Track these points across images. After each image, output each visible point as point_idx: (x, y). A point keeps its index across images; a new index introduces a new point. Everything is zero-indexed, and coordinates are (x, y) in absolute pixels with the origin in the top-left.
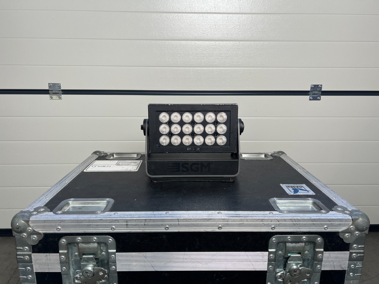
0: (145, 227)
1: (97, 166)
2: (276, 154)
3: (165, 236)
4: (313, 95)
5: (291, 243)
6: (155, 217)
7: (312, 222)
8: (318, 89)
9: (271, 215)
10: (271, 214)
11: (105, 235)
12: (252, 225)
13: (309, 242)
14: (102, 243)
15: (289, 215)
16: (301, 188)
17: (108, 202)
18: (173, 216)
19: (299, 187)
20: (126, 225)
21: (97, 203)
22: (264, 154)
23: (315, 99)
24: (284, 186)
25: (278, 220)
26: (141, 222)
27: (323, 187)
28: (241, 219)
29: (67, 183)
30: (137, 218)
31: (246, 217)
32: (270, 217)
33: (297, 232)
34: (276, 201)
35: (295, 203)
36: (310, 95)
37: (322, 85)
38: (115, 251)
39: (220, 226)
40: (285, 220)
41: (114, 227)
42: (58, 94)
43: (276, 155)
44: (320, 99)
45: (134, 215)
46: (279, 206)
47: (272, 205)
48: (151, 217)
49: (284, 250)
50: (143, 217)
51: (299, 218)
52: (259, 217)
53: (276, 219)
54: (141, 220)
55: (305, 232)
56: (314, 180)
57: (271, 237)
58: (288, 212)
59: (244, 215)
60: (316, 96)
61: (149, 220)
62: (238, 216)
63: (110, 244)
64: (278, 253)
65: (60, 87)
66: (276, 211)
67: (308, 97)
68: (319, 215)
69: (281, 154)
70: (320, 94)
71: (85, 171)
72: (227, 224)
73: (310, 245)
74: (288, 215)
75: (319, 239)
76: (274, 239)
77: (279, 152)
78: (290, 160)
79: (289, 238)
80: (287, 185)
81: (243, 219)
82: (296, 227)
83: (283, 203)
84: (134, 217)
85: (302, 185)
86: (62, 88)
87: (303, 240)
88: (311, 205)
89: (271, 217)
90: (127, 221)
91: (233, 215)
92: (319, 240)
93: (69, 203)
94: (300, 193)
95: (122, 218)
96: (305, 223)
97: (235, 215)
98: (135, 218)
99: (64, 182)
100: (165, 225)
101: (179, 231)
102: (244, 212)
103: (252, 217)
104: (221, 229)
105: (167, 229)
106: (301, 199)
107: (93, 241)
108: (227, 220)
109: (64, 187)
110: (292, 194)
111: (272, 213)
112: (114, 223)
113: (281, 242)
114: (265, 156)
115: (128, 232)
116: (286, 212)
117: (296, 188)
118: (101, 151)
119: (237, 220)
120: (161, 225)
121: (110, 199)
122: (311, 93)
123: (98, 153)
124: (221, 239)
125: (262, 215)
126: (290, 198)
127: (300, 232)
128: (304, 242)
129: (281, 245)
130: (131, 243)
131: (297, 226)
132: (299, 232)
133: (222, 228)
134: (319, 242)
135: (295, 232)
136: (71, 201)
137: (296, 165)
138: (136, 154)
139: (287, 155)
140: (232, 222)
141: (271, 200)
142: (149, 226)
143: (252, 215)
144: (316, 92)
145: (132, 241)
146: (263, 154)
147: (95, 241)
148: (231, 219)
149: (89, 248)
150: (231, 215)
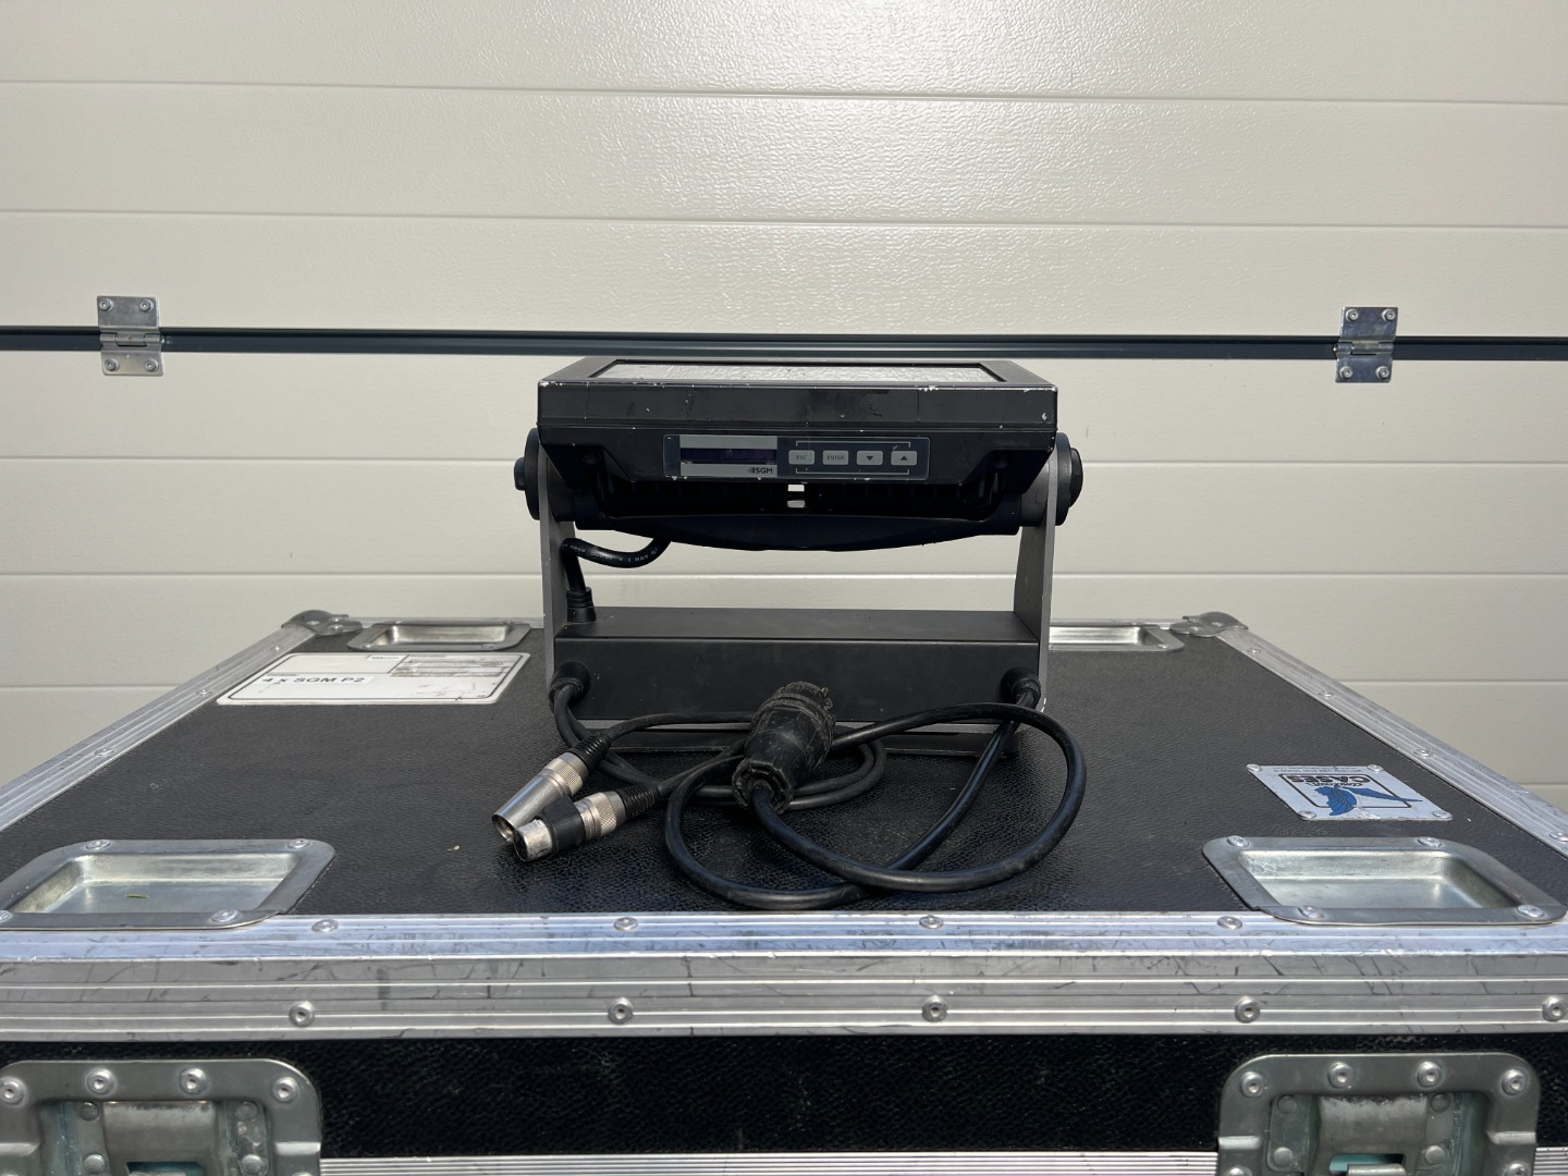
0: (494, 1009)
1: (295, 678)
2: (1197, 625)
3: (613, 1060)
4: (1355, 359)
5: (1349, 1100)
6: (550, 948)
7: (1478, 974)
8: (1380, 330)
9: (1232, 933)
10: (1233, 927)
11: (255, 1056)
12: (1120, 992)
13: (1451, 1096)
14: (240, 1100)
15: (1337, 933)
16: (1365, 786)
17: (300, 859)
18: (658, 942)
19: (1350, 781)
20: (376, 996)
21: (236, 866)
22: (1137, 629)
23: (1363, 375)
24: (1269, 776)
25: (1277, 967)
26: (467, 979)
27: (1479, 777)
28: (1060, 958)
29: (109, 758)
30: (442, 950)
31: (1086, 949)
32: (1225, 945)
33: (1385, 1036)
34: (1246, 853)
35: (1350, 867)
36: (1341, 357)
37: (1395, 310)
38: (317, 1147)
39: (936, 999)
40: (1317, 965)
41: (306, 1006)
42: (143, 351)
43: (1196, 629)
44: (1389, 377)
45: (425, 936)
46: (1268, 882)
47: (1227, 874)
48: (526, 948)
49: (1306, 1142)
50: (481, 947)
51: (1400, 952)
52: (1165, 945)
53: (1265, 957)
54: (470, 967)
55: (1431, 1036)
56: (1422, 743)
57: (1236, 1065)
58: (1326, 916)
59: (1075, 934)
60: (1366, 360)
61: (514, 968)
62: (1039, 941)
63: (287, 1107)
64: (1273, 1159)
65: (151, 313)
66: (1258, 910)
67: (1329, 367)
68: (1512, 932)
69: (1219, 625)
70: (1386, 350)
71: (223, 701)
72: (974, 986)
73: (1457, 1107)
74: (1331, 934)
75: (1512, 1074)
76: (1251, 1076)
77: (1209, 618)
78: (1268, 653)
79: (1342, 1073)
80: (1288, 770)
81: (1070, 957)
82: (1384, 1006)
83: (1282, 866)
84: (424, 949)
85: (1363, 770)
86: (163, 322)
87: (1420, 1079)
88: (1439, 878)
89: (1235, 945)
90: (382, 971)
91: (1012, 934)
92: (1516, 1081)
93: (77, 864)
94: (1366, 810)
95: (355, 951)
96: (1433, 984)
97: (1022, 933)
98: (433, 953)
99: (92, 754)
100: (610, 994)
101: (692, 1029)
102: (1073, 916)
103: (1124, 950)
104: (938, 1020)
105: (620, 1016)
106: (1378, 840)
107: (185, 1090)
108: (979, 967)
109: (81, 778)
110: (1324, 814)
111: (1234, 921)
112: (304, 980)
113: (1292, 1095)
114: (1145, 635)
115: (392, 1035)
116: (1313, 916)
117: (1337, 785)
118: (333, 613)
119: (1034, 967)
120: (585, 994)
121: (312, 842)
122: (1347, 347)
123: (314, 623)
124: (941, 1077)
125: (1181, 932)
126: (1315, 835)
127: (1405, 1036)
128: (1426, 1094)
129: (1287, 1113)
130: (409, 1100)
131: (1387, 998)
132: (1396, 1036)
133: (946, 1014)
134: (1516, 1092)
135: (1375, 1037)
136: (89, 854)
137: (1305, 673)
138: (504, 624)
139: (1250, 630)
140: (1004, 976)
141: (1217, 849)
142: (516, 1002)
143: (1121, 933)
144: (1368, 344)
145: (418, 1087)
146: (1130, 626)
147: (192, 1092)
148: (999, 957)
149: (163, 1132)
150: (999, 933)
